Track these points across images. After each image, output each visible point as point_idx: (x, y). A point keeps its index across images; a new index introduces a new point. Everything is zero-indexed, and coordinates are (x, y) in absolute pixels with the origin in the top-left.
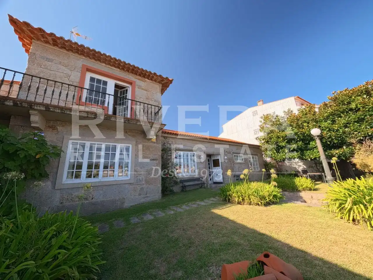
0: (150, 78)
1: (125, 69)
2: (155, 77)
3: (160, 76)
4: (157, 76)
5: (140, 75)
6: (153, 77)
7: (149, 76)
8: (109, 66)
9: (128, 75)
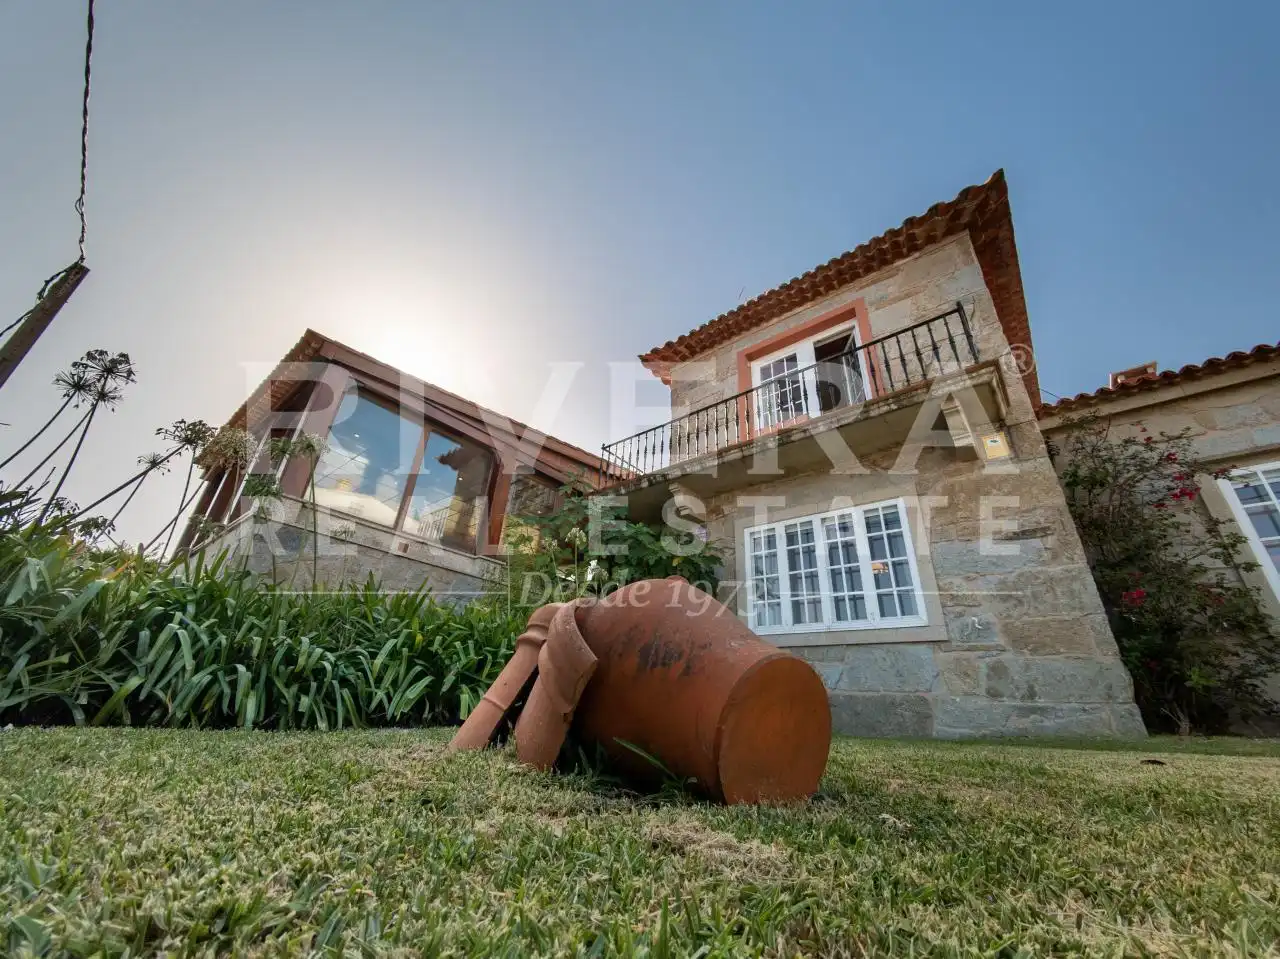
0: (905, 250)
1: (822, 289)
2: (916, 231)
3: (935, 210)
4: (922, 220)
5: (869, 270)
6: (912, 238)
7: (896, 245)
8: (789, 314)
9: (837, 299)
